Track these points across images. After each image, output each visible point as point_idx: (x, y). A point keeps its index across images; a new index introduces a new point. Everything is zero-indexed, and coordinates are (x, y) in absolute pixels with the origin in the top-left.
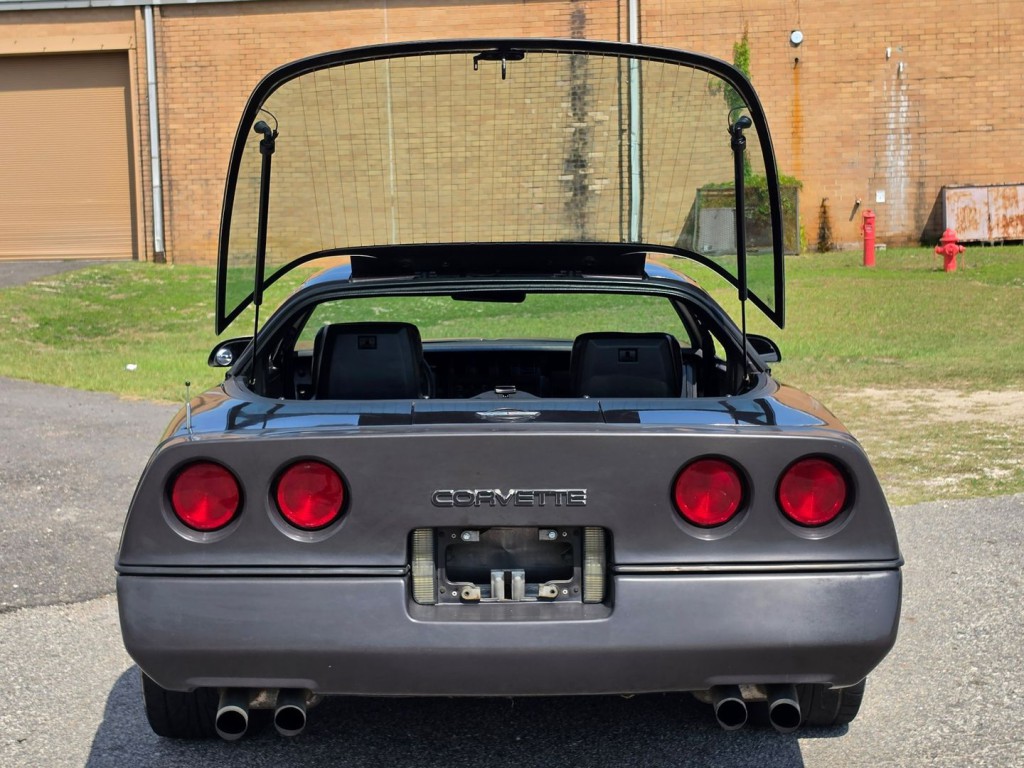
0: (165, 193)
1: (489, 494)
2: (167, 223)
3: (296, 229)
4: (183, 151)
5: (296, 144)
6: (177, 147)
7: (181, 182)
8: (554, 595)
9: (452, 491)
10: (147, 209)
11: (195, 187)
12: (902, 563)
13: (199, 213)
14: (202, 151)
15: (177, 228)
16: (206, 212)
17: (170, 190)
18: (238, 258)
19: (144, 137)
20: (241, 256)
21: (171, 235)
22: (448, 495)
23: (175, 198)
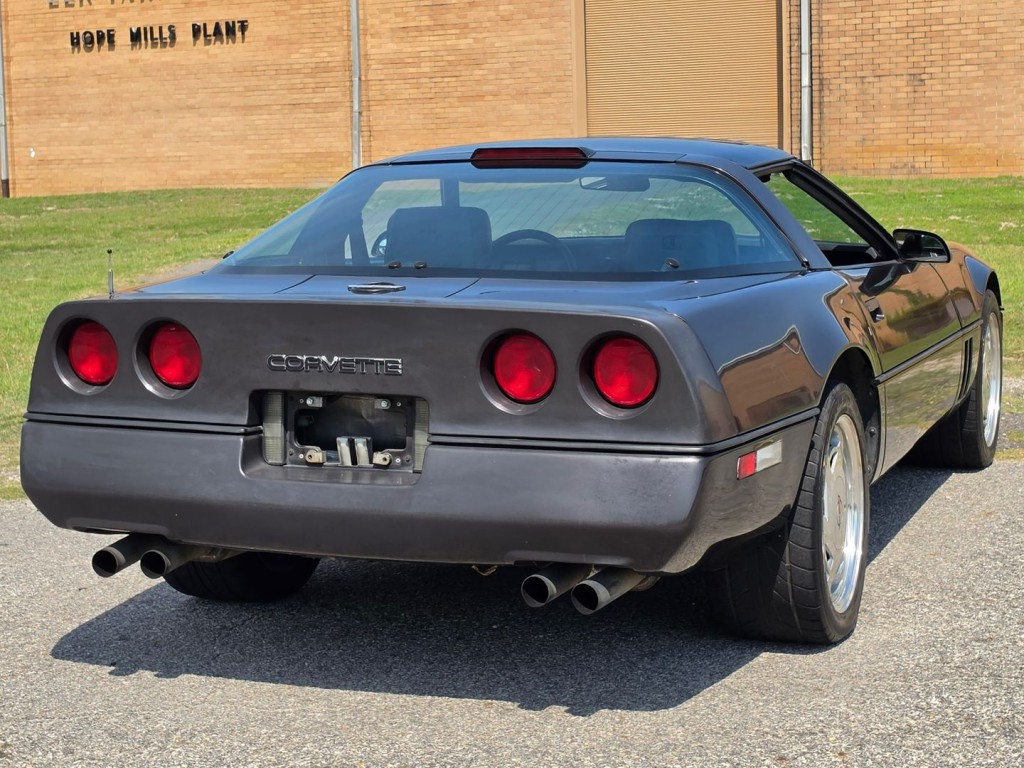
0: (815, 94)
2: (816, 128)
3: (963, 134)
4: (837, 46)
5: (969, 32)
6: (831, 40)
7: (833, 81)
10: (794, 112)
11: (848, 86)
13: (852, 116)
14: (858, 45)
15: (827, 133)
16: (860, 115)
17: (821, 90)
18: (896, 168)
19: (794, 31)
20: (900, 165)
21: (820, 141)
23: (826, 99)
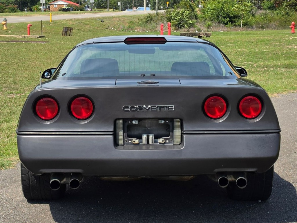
1: (141, 107)
8: (164, 142)
9: (129, 106)
12: (281, 131)
22: (128, 107)
